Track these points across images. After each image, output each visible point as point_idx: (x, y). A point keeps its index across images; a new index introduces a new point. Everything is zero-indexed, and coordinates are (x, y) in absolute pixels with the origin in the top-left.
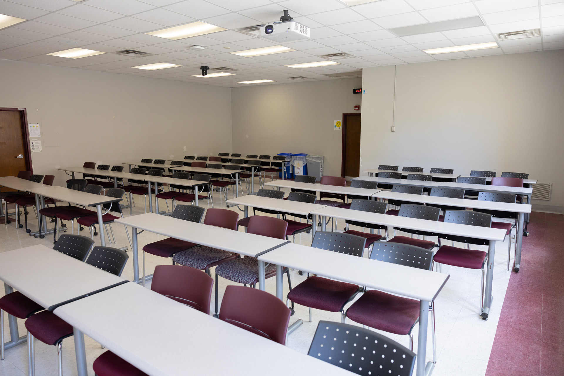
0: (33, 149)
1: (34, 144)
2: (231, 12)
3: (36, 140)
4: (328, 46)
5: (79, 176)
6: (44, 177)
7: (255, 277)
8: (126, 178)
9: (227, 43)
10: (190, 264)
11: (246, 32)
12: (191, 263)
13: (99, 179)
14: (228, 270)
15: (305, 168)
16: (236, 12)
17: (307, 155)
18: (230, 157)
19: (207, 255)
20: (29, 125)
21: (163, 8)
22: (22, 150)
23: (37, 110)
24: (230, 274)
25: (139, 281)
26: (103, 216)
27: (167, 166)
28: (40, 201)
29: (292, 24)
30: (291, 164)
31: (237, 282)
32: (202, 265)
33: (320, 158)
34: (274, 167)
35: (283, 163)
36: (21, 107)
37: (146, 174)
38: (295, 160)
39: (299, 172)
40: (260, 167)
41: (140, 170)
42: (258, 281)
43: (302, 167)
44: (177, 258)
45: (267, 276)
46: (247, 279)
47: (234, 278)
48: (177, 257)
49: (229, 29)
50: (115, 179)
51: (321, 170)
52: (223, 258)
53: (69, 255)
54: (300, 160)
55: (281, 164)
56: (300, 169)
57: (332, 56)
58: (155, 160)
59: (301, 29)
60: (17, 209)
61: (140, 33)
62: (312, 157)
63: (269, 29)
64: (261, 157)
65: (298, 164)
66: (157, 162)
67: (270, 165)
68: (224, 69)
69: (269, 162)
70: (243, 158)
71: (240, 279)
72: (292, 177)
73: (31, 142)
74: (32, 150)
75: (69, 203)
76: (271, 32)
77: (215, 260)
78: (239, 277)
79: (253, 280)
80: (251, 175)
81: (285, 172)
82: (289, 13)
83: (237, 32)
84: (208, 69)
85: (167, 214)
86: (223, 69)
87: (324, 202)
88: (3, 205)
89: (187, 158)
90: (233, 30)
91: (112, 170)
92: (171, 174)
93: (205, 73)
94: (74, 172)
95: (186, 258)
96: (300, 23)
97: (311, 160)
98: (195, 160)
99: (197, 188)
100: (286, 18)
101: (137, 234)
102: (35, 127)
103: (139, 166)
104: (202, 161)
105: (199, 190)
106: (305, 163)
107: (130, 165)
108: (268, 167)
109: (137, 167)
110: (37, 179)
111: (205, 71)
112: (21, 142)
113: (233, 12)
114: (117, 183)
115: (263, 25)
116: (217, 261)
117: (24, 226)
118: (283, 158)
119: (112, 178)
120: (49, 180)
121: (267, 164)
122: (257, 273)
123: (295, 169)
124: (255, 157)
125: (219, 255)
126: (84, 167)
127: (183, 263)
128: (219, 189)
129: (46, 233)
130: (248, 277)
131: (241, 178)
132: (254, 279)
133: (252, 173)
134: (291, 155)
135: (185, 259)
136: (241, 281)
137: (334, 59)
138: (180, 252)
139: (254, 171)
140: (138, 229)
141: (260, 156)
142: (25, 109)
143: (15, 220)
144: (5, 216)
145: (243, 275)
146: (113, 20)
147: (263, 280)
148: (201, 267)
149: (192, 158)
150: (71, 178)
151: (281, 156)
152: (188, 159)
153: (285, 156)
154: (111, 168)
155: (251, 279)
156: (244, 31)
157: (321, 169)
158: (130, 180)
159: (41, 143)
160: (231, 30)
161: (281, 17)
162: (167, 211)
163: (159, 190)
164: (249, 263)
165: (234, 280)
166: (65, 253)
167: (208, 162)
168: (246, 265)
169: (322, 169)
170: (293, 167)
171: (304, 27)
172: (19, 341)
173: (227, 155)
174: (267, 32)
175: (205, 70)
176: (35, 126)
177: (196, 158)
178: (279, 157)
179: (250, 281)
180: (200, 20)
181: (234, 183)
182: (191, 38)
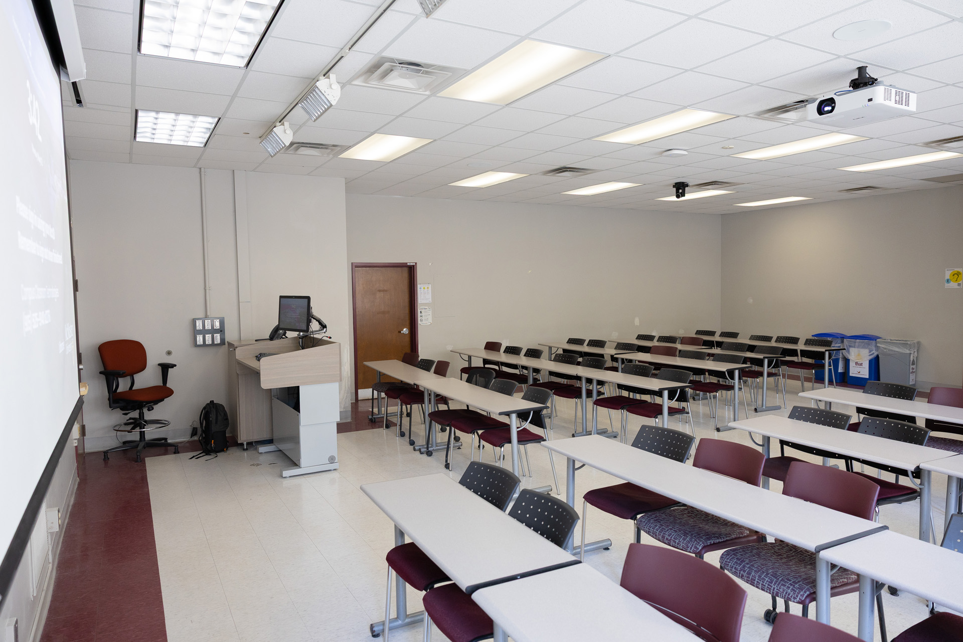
0: (421, 320)
1: (423, 314)
2: (749, 85)
3: (426, 308)
4: (944, 124)
5: (477, 363)
6: (435, 363)
7: (808, 590)
8: (546, 370)
9: (730, 139)
10: (670, 540)
11: (772, 117)
12: (671, 537)
13: (505, 369)
14: (747, 564)
15: (875, 364)
16: (758, 84)
17: (880, 338)
18: (717, 338)
19: (701, 526)
20: (419, 286)
21: (630, 95)
22: (408, 322)
23: (430, 264)
24: (753, 573)
25: (574, 551)
26: (518, 432)
27: (608, 351)
28: (430, 399)
29: (878, 92)
30: (841, 355)
31: (767, 592)
32: (693, 545)
33: (910, 345)
34: (805, 360)
35: (827, 353)
36: (410, 261)
37: (579, 364)
38: (850, 346)
39: (860, 370)
40: (781, 359)
41: (567, 357)
42: (814, 599)
43: (867, 363)
44: (646, 523)
45: (835, 591)
46: (789, 591)
47: (761, 583)
48: (644, 522)
49: (739, 114)
50: (530, 371)
51: (913, 369)
52: (733, 536)
53: (482, 496)
54: (864, 347)
55: (823, 354)
56: (861, 364)
57: (952, 142)
58: (590, 340)
59: (897, 97)
60: (400, 407)
61: (585, 139)
62: (891, 343)
63: (826, 106)
64: (780, 339)
65: (859, 355)
66: (593, 343)
67: (797, 356)
68: (715, 184)
69: (796, 350)
70: (743, 340)
71: (774, 588)
72: (845, 380)
73: (419, 311)
74: (419, 322)
75: (468, 406)
76: (831, 111)
77: (718, 539)
78: (772, 583)
79: (804, 595)
80: (761, 374)
81: (830, 370)
82: (868, 70)
83: (753, 119)
84: (687, 186)
85: (610, 435)
86: (713, 184)
87: (937, 441)
88: (383, 400)
89: (640, 337)
90: (746, 116)
91: (525, 355)
92: (615, 364)
93: (681, 193)
94: (471, 357)
95: (662, 526)
96: (894, 87)
97: (888, 347)
98: (655, 343)
99: (666, 393)
100: (862, 81)
101: (574, 469)
102: (426, 289)
103: (564, 350)
104: (668, 344)
105: (671, 397)
106: (873, 354)
107: (550, 348)
108: (795, 359)
109: (561, 352)
110: (426, 365)
111: (680, 191)
112: (407, 311)
113: (752, 85)
114: (533, 376)
115: (814, 100)
116: (722, 542)
117: (407, 434)
118: (827, 344)
119: (524, 368)
120: (441, 369)
121: (793, 353)
122: (812, 583)
123: (852, 364)
124: (768, 339)
125: (723, 530)
126: (485, 349)
127: (656, 535)
128: (698, 395)
129: (434, 448)
130: (791, 587)
131: (744, 378)
132: (806, 595)
133: (764, 369)
134: (843, 337)
135: (660, 527)
136: (777, 593)
137: (955, 147)
138: (650, 514)
139: (769, 366)
140: (576, 462)
141: (778, 337)
142: (416, 263)
143: (396, 425)
144: (383, 417)
145: (781, 581)
146: (548, 125)
147: (827, 598)
148: (691, 548)
149: (650, 338)
150: (466, 365)
151: (822, 339)
152: (642, 339)
153: (829, 339)
154: (523, 352)
155: (798, 593)
156: (767, 115)
157: (911, 367)
158: (551, 373)
159: (431, 312)
160: (741, 116)
161: (852, 81)
162: (610, 430)
163: (599, 393)
164: (788, 557)
165: (760, 587)
166: (476, 492)
167: (679, 346)
168: (781, 559)
169: (914, 366)
170: (847, 362)
171: (904, 92)
172: (407, 620)
173: (712, 333)
174: (820, 111)
175: (680, 188)
176: (426, 287)
177: (656, 339)
178: (814, 340)
179: (797, 596)
180: (689, 106)
181: (731, 388)
182: (667, 138)
